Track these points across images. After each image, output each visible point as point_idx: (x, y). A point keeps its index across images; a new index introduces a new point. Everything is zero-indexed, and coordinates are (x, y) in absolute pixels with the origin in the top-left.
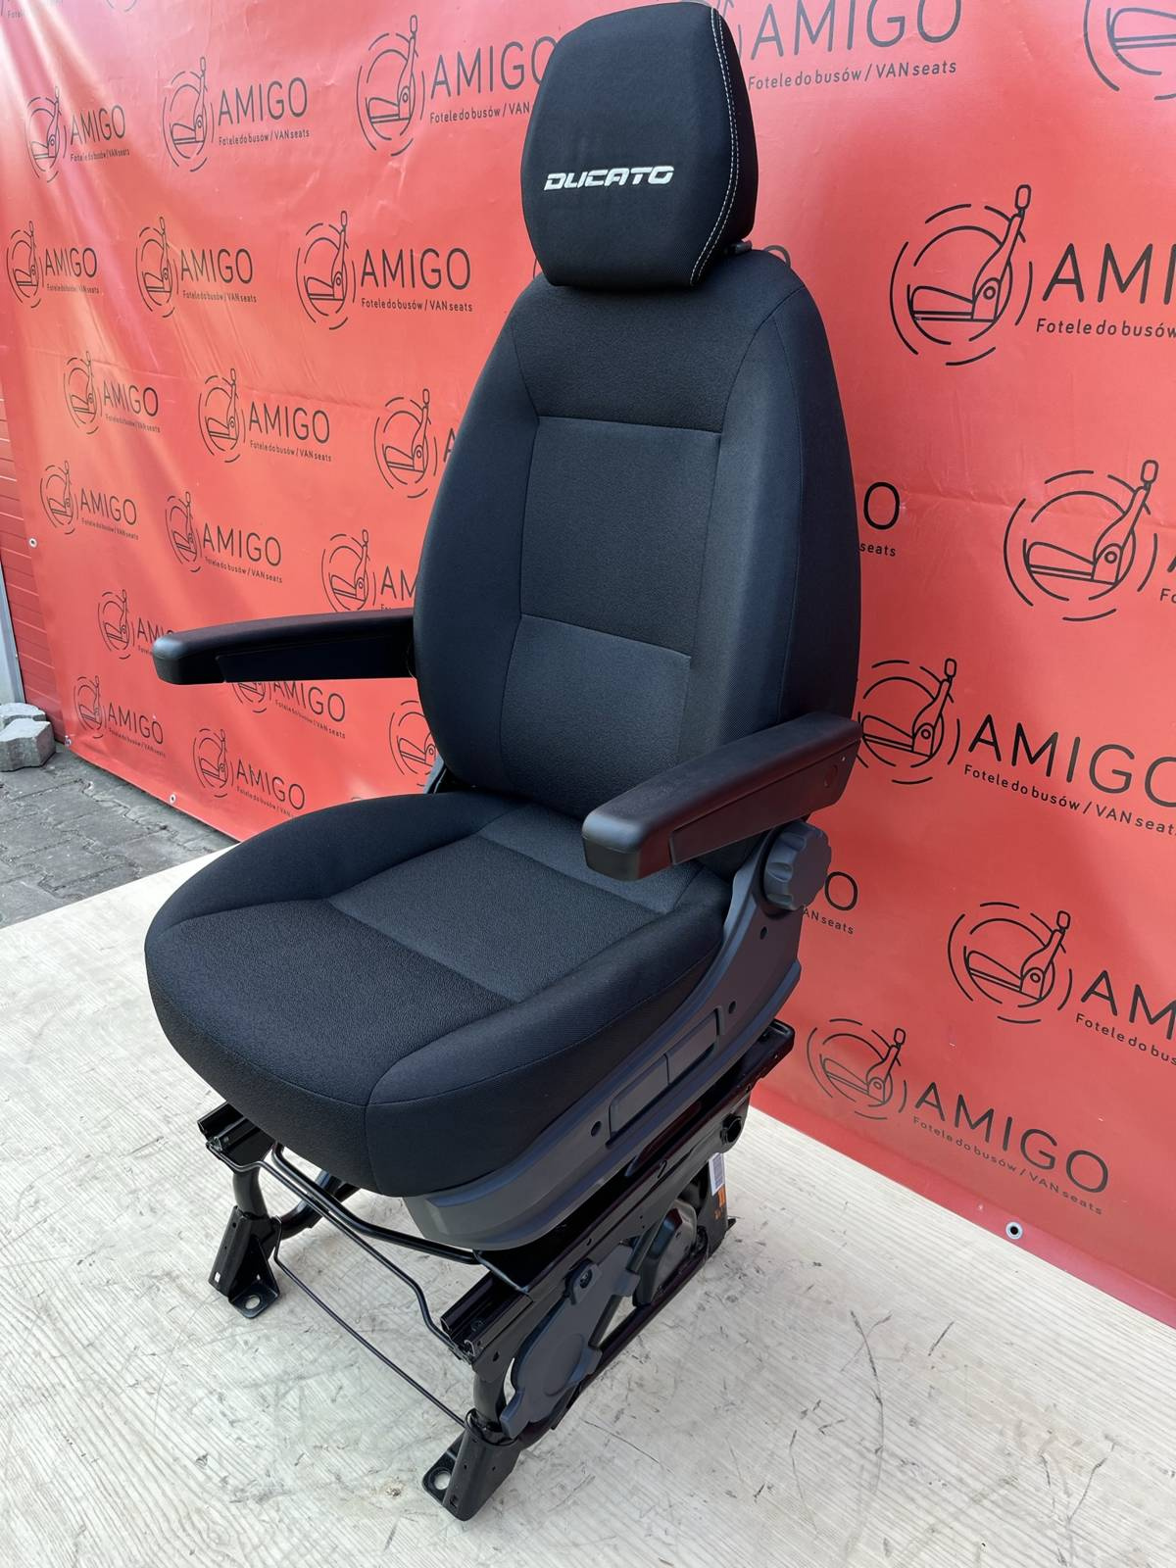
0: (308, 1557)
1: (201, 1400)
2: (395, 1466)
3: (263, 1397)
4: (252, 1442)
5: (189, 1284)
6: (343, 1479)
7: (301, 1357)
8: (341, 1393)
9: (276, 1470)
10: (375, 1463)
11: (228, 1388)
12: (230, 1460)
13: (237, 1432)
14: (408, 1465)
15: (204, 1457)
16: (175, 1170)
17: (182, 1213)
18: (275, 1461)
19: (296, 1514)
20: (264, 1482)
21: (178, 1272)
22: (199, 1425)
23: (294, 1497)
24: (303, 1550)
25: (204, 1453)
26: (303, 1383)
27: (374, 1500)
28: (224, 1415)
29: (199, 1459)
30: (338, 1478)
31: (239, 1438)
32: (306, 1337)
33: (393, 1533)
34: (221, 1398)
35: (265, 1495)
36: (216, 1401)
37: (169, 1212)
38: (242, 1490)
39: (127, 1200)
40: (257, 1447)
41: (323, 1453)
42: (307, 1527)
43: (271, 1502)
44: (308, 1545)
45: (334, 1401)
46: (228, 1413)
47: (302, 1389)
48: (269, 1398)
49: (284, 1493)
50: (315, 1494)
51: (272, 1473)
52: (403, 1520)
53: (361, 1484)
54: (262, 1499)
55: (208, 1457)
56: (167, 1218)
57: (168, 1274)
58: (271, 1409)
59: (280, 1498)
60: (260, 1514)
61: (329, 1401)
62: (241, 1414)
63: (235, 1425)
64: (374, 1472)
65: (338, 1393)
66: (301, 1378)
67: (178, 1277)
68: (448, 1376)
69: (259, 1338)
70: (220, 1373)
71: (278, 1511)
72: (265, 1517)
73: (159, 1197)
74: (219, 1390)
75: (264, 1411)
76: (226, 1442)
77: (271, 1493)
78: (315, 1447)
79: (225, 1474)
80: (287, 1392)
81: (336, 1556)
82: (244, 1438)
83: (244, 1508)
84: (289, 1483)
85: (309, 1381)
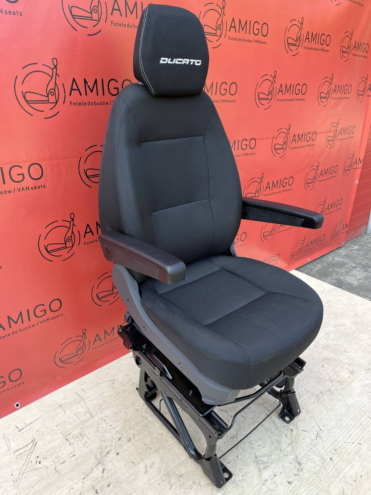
0: (315, 450)
1: (267, 487)
2: (283, 430)
3: (264, 468)
4: (281, 469)
6: (290, 443)
7: (248, 458)
8: (261, 445)
9: (290, 461)
10: (284, 436)
11: (262, 479)
12: (288, 475)
13: (279, 474)
14: (283, 428)
15: (288, 482)
18: (287, 462)
19: (303, 454)
20: (294, 464)
22: (277, 486)
23: (298, 455)
24: (313, 452)
25: (287, 483)
26: (258, 456)
27: (295, 435)
28: (273, 479)
29: (290, 484)
30: (290, 444)
31: (280, 473)
32: (240, 457)
33: (303, 431)
34: (266, 481)
35: (298, 463)
36: (268, 482)
38: (298, 469)
40: (283, 467)
41: (282, 449)
42: (306, 451)
43: (300, 461)
44: (311, 451)
45: (264, 447)
46: (271, 478)
47: (260, 456)
48: (265, 466)
49: (297, 457)
50: (296, 450)
51: (291, 462)
52: (299, 428)
53: (291, 439)
54: (300, 464)
55: (288, 481)
58: (268, 465)
59: (299, 459)
60: (305, 464)
61: (264, 448)
62: (272, 474)
63: (275, 474)
64: (286, 436)
65: (261, 446)
66: (256, 457)
68: (253, 418)
69: (240, 472)
70: (256, 483)
71: (302, 459)
72: (305, 462)
74: (263, 482)
75: (270, 467)
76: (282, 477)
77: (297, 461)
78: (280, 451)
79: (293, 475)
80: (262, 461)
81: (313, 444)
82: (280, 471)
83: (304, 468)
84: (294, 457)
85: (257, 455)
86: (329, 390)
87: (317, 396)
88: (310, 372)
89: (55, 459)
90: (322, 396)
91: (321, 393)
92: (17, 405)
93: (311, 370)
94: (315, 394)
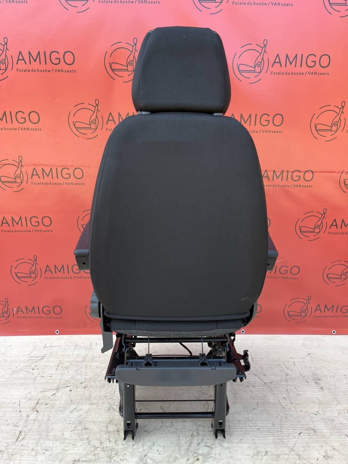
2: (191, 455)
5: (86, 459)
7: (140, 452)
8: (159, 451)
10: (186, 458)
14: (193, 453)
16: (39, 436)
17: (57, 445)
21: (77, 459)
26: (147, 456)
32: (134, 447)
37: (52, 447)
39: (34, 453)
45: (160, 454)
47: (149, 458)
56: (54, 448)
57: (75, 461)
61: (159, 455)
64: (188, 460)
65: (159, 452)
66: (145, 456)
67: (79, 460)
68: (178, 429)
69: (123, 456)
73: (44, 446)
80: (146, 461)
85: (149, 455)
86: (278, 456)
87: (258, 453)
88: (280, 430)
89: (42, 372)
90: (263, 455)
91: (265, 453)
92: (57, 332)
93: (281, 429)
94: (258, 449)
